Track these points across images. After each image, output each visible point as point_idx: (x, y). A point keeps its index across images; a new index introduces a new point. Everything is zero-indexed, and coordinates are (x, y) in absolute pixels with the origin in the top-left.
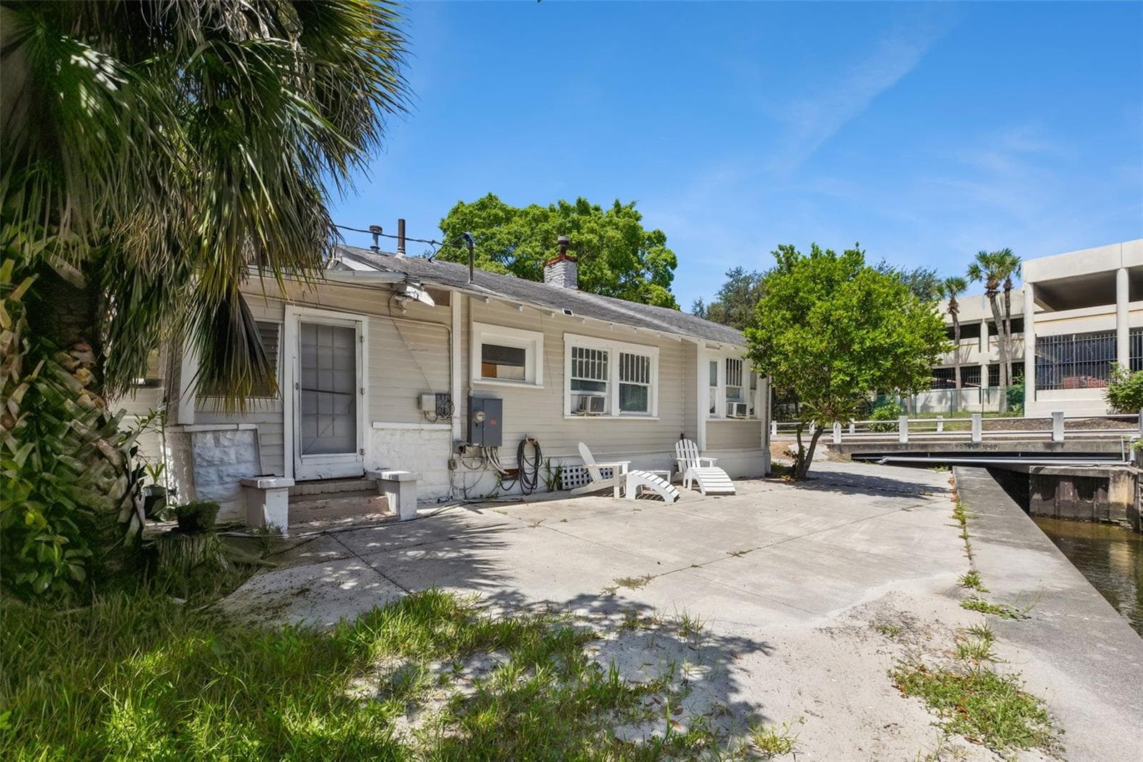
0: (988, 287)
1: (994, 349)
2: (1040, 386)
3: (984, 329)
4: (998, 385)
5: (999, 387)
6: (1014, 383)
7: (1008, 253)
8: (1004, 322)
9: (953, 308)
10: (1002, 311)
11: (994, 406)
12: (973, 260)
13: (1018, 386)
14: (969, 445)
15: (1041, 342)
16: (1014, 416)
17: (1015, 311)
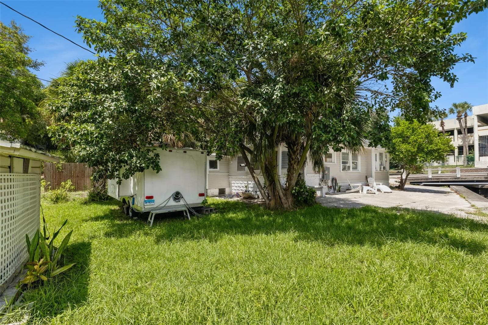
0: (458, 116)
1: (460, 140)
2: (481, 155)
3: (456, 132)
4: (463, 154)
5: (463, 155)
6: (469, 154)
7: (466, 103)
8: (464, 129)
9: (442, 124)
10: (464, 125)
11: (461, 163)
12: (451, 106)
13: (472, 155)
14: (455, 178)
15: (481, 138)
16: (471, 167)
17: (469, 125)
